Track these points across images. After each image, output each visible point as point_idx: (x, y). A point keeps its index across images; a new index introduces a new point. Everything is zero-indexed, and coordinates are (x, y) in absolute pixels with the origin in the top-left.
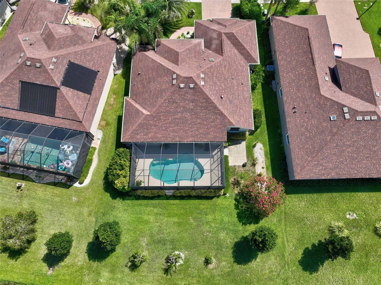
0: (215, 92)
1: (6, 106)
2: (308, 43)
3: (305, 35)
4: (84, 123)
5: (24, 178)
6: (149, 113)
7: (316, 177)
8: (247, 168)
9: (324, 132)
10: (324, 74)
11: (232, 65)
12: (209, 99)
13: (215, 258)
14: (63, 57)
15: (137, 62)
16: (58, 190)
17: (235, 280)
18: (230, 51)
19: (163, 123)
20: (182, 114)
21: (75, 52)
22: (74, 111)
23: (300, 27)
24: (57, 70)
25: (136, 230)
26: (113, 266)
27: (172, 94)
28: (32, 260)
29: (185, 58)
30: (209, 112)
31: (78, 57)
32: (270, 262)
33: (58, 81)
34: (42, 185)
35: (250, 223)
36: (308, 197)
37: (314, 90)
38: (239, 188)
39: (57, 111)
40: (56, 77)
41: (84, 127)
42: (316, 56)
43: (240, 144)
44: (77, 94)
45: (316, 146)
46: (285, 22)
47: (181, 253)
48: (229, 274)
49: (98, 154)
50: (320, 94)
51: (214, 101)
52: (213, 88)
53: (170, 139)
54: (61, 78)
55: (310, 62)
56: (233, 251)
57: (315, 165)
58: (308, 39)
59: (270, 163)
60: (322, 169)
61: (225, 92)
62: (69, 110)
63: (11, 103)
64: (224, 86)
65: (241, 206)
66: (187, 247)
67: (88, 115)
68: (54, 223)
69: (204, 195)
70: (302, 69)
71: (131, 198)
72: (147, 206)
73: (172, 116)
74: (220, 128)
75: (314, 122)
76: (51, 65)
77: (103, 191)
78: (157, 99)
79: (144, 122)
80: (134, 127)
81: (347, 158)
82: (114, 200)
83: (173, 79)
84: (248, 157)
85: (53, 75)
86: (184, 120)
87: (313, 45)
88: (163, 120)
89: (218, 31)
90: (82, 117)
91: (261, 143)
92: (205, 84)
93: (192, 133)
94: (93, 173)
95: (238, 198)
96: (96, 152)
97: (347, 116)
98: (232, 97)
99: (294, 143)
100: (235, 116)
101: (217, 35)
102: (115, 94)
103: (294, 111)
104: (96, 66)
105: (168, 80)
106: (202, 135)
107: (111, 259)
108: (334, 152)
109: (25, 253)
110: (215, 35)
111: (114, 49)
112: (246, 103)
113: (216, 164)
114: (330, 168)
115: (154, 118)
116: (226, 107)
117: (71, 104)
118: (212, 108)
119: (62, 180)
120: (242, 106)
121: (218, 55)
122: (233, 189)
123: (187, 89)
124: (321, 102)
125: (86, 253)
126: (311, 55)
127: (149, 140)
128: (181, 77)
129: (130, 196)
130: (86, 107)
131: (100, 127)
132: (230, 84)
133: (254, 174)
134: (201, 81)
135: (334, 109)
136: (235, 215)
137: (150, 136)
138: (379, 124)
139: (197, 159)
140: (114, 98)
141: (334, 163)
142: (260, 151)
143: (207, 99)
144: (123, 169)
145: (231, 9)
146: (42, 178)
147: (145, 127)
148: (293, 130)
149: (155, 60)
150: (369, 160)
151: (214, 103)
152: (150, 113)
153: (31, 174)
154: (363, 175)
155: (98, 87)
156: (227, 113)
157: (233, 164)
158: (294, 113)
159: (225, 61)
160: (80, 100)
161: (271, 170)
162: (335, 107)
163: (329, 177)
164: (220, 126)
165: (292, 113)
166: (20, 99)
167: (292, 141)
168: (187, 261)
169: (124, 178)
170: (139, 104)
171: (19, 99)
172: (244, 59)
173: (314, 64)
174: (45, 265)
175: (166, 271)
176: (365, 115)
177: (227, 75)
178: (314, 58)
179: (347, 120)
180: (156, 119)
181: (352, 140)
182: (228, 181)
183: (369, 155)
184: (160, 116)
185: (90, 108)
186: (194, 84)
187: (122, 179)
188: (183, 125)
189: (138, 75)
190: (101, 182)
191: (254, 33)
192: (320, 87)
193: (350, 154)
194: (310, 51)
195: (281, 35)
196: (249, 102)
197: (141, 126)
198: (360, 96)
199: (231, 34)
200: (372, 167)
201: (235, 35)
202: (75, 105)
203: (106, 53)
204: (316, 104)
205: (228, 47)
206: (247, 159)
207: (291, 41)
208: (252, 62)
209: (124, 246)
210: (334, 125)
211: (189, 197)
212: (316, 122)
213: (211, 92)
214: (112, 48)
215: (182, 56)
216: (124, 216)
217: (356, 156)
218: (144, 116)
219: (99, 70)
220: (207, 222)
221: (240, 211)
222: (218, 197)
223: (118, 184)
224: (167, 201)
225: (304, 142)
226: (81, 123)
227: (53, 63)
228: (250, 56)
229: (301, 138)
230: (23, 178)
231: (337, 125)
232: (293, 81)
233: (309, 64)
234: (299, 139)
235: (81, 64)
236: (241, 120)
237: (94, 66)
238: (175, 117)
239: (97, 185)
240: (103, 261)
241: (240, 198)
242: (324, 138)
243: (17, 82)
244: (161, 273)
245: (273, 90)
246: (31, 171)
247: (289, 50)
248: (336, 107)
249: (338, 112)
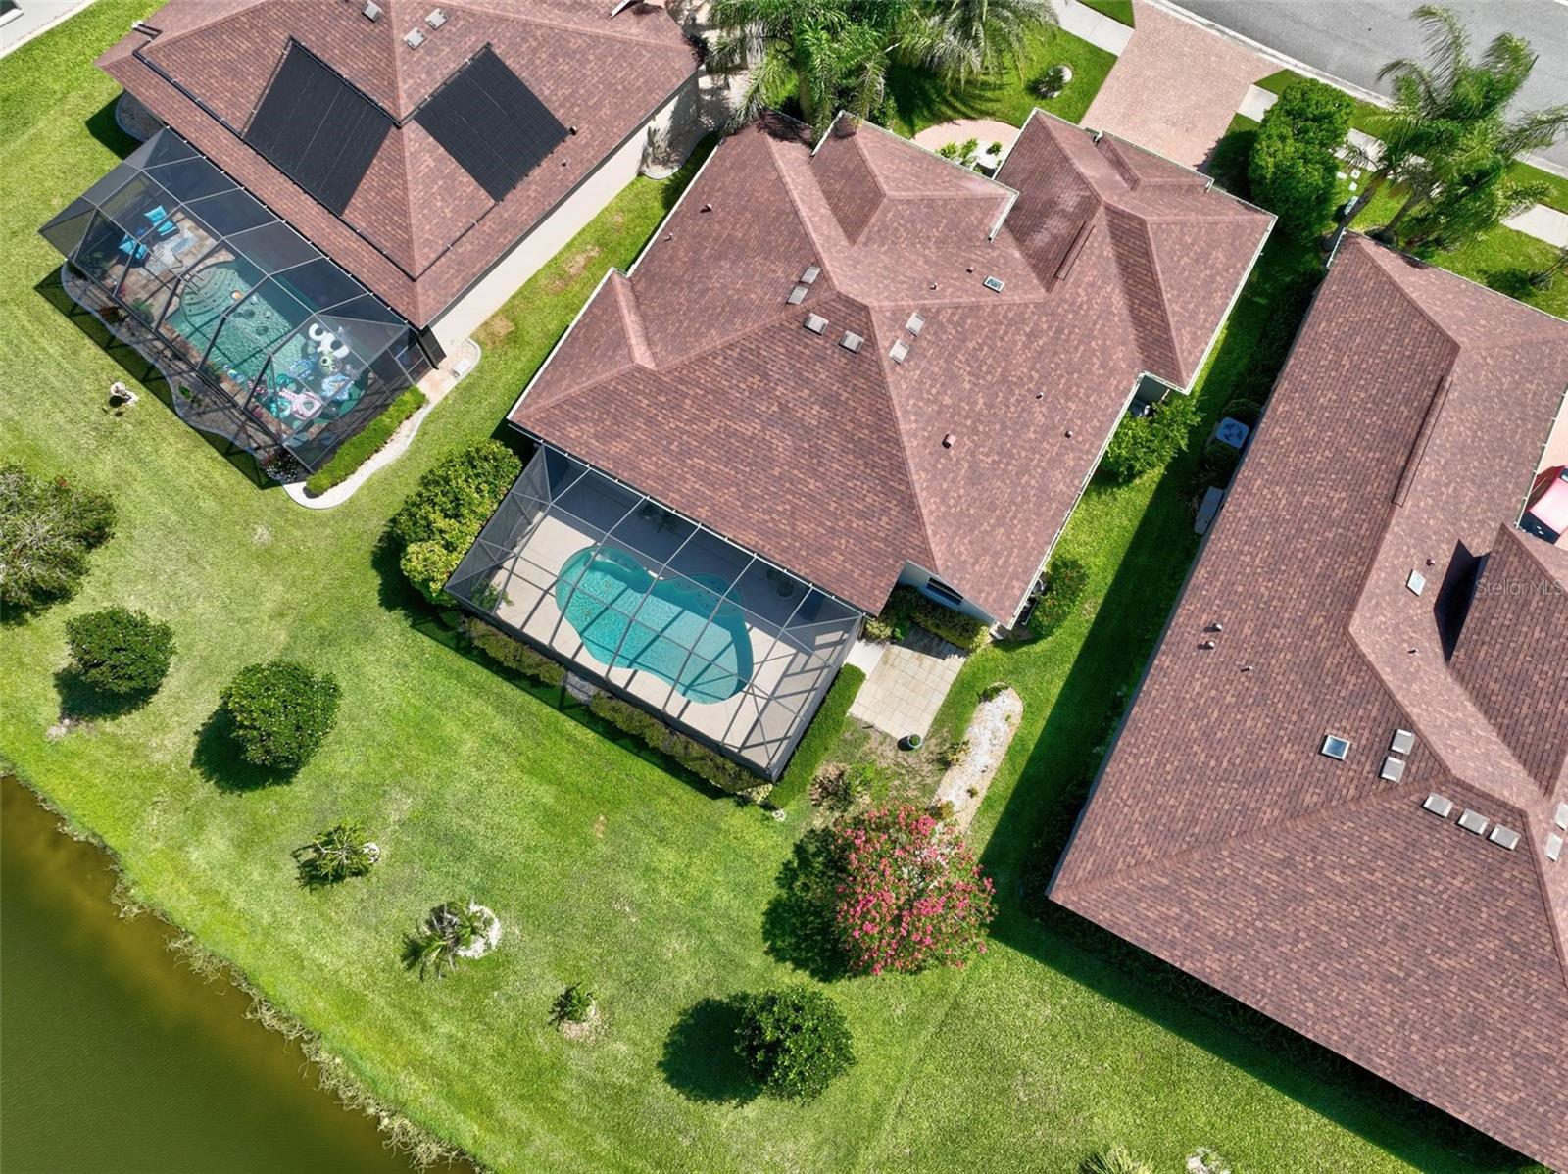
0: (930, 409)
1: (211, 105)
2: (1426, 405)
3: (1430, 368)
4: (420, 289)
5: (149, 377)
6: (650, 366)
7: (1138, 938)
8: (910, 759)
9: (1268, 781)
10: (1417, 561)
11: (1067, 341)
12: (893, 421)
13: (601, 1008)
14: (472, 20)
15: (728, 164)
16: (226, 476)
17: (629, 1131)
18: (1092, 285)
19: (682, 425)
20: (764, 430)
21: (526, 24)
22: (407, 229)
23: (1432, 324)
24: (428, 59)
25: (395, 752)
26: (257, 829)
27: (766, 337)
28: (26, 660)
29: (896, 229)
30: (868, 471)
31: (525, 47)
32: (790, 1145)
33: (410, 97)
34: (190, 430)
35: (799, 964)
36: (1079, 1000)
37: (1329, 600)
38: (837, 814)
39: (356, 201)
40: (410, 82)
41: (414, 302)
42: (1426, 470)
43: (940, 660)
44: (452, 177)
45: (1202, 817)
46: (1389, 278)
47: (496, 920)
48: (618, 1095)
49: (425, 424)
50: (1346, 627)
51: (905, 439)
52: (934, 391)
53: (677, 497)
54: (426, 93)
55: (1382, 483)
56: (679, 1025)
57: (1157, 888)
58: (1434, 387)
59: (1011, 791)
60: (1178, 918)
61: (975, 431)
62: (395, 217)
63: (232, 104)
64: (985, 403)
65: (804, 884)
66: (530, 914)
67: (448, 267)
68: (154, 578)
69: (691, 766)
70: (1337, 496)
71: (441, 634)
72: (479, 690)
73: (725, 416)
74: (876, 554)
75: (1255, 723)
76: (416, 29)
77: (368, 559)
78: (710, 327)
79: (621, 388)
80: (575, 390)
81: (1302, 934)
82: (383, 608)
83: (801, 283)
84: (939, 722)
85: (405, 67)
86: (761, 455)
87: (1441, 421)
88: (686, 417)
89: (1092, 191)
90: (427, 264)
91: (1023, 699)
92: (907, 359)
93: (767, 518)
94: (369, 480)
95: (812, 848)
96: (419, 416)
97: (1394, 771)
98: (993, 461)
99: (1130, 761)
100: (962, 538)
101: (1079, 204)
102: (601, 246)
103: (1204, 638)
104: (577, 109)
105: (783, 280)
106: (797, 544)
107: (263, 802)
108: (1259, 881)
109: (19, 625)
110: (1069, 200)
111: (674, 80)
112: (1038, 515)
113: (806, 681)
114: (1212, 936)
115: (660, 392)
116: (945, 486)
117: (411, 198)
118: (886, 463)
119: (259, 448)
120: (1015, 517)
121: (1035, 282)
122: (815, 805)
123: (828, 345)
124: (1330, 659)
125: (197, 733)
126: (1404, 458)
127: (606, 465)
128: (831, 288)
129: (445, 627)
130: (458, 234)
131: (484, 336)
132: (1013, 409)
133: (924, 795)
134: (898, 342)
135: (1361, 713)
136: (765, 901)
137: (616, 447)
138: (1515, 873)
139: (748, 626)
140: (590, 259)
141: (1239, 925)
142: (1000, 725)
143: (884, 420)
144: (456, 516)
145: (1222, 134)
146: (201, 410)
147: (613, 410)
148: (1158, 712)
149: (784, 185)
150: (1391, 994)
151: (902, 449)
152: (657, 365)
153: (177, 378)
154: (1335, 1037)
155: (540, 186)
156: (931, 512)
157: (868, 718)
158: (1200, 646)
159: (1046, 314)
160: (450, 200)
161: (998, 817)
162: (1369, 707)
163: (1187, 967)
164: (882, 545)
165: (1195, 643)
166: (263, 100)
167: (1128, 750)
168: (498, 961)
169: (445, 552)
170: (643, 317)
171: (259, 100)
172: (1133, 346)
173: (1393, 500)
174: (55, 696)
175: (414, 953)
176: (1472, 807)
177: (1025, 371)
178: (1411, 475)
179: (1382, 785)
180: (664, 399)
181: (1364, 873)
182: (810, 765)
183: (1402, 975)
184: (685, 396)
185: (470, 247)
186: (862, 340)
187: (435, 549)
188: (747, 470)
189: (703, 211)
190: (378, 526)
191: (1239, 265)
192: (1362, 599)
193: (1325, 928)
194: (1412, 440)
195: (1340, 320)
196: (1053, 517)
197: (602, 396)
198: (1506, 722)
199: (1134, 224)
200: (1391, 1030)
201: (1151, 235)
202: (426, 211)
203: (637, 79)
204: (1305, 659)
205: (1094, 266)
206: (932, 727)
207: (1364, 366)
208: (1162, 371)
209: (327, 785)
210: (1323, 776)
211: (638, 745)
212: (1260, 725)
213: (912, 401)
214: (669, 73)
215: (890, 215)
216: (386, 682)
217: (1346, 945)
218: (626, 367)
219: (575, 129)
220: (647, 869)
221: (789, 899)
222: (744, 801)
223: (417, 559)
224: (557, 714)
225: (1169, 778)
226: (409, 282)
227: (427, 27)
228: (1167, 343)
229: (1167, 755)
230: (147, 375)
231: (1335, 783)
232: (1275, 521)
233: (1378, 488)
234: (1155, 756)
235: (524, 75)
236: (977, 568)
237: (568, 105)
238: (735, 427)
239: (359, 526)
240: (232, 793)
241: (816, 855)
242: (1252, 806)
243: (282, 37)
244: (394, 949)
245: (1192, 525)
246: (184, 367)
247: (1334, 397)
248: (1374, 713)
249: (1366, 734)
